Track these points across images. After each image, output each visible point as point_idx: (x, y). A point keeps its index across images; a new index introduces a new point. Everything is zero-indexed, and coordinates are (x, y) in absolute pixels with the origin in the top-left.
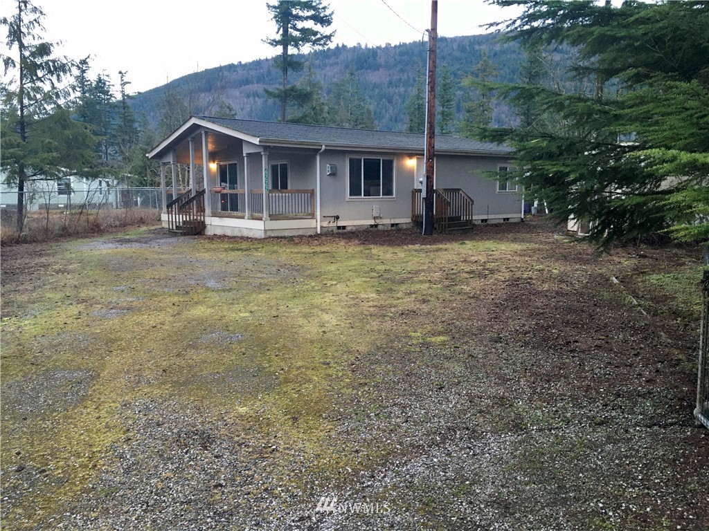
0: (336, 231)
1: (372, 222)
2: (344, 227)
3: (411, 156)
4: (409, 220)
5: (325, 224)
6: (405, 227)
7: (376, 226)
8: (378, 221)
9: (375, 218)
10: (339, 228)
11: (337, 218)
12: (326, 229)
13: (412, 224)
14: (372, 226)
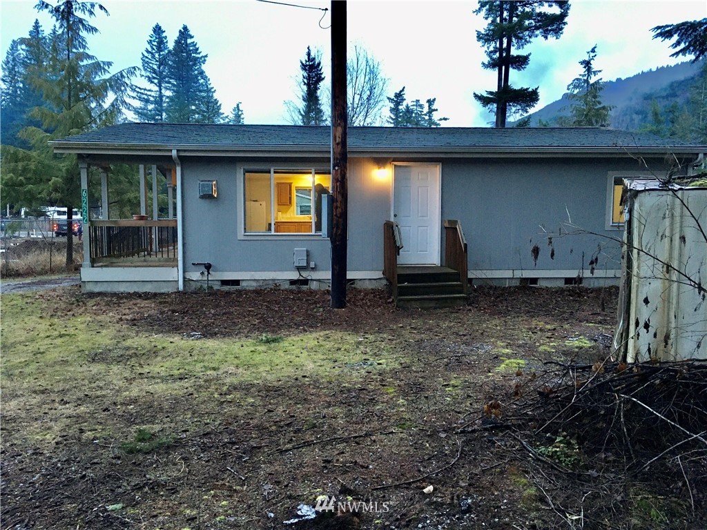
0: (217, 287)
1: (294, 276)
2: (237, 282)
3: (380, 161)
4: (379, 274)
5: (195, 275)
6: (369, 286)
7: (305, 282)
8: (305, 274)
9: (299, 269)
10: (224, 282)
11: (208, 267)
12: (199, 284)
13: (384, 282)
14: (293, 282)
